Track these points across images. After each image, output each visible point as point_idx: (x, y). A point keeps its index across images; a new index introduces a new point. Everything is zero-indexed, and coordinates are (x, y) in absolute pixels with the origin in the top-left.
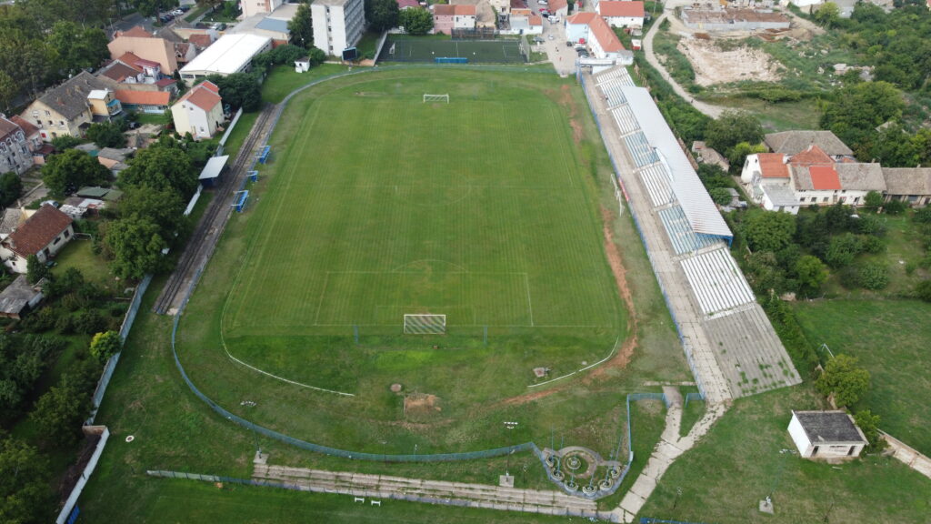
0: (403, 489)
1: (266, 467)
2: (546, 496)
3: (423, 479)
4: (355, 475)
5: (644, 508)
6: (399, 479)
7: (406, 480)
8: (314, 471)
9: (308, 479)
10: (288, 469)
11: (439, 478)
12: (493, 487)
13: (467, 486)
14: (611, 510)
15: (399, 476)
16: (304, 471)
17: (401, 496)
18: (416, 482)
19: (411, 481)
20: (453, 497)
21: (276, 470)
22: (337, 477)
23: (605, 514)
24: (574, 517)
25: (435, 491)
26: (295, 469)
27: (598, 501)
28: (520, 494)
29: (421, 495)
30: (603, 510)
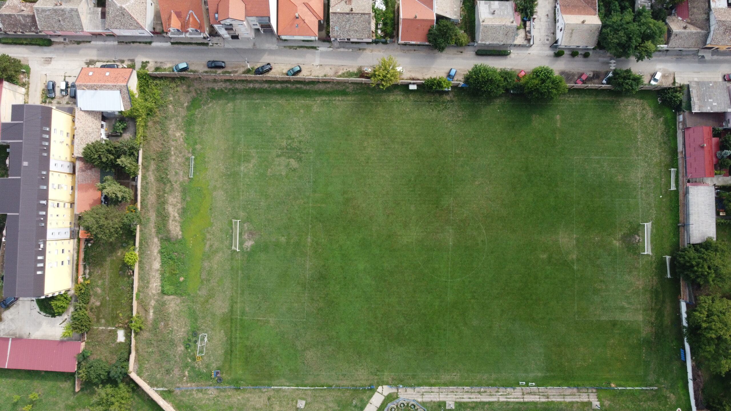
0: (508, 394)
1: (591, 400)
2: (427, 398)
3: (498, 402)
4: (538, 400)
5: (371, 397)
6: (512, 400)
7: (509, 400)
8: (562, 400)
9: (564, 395)
10: (578, 400)
11: (490, 403)
12: (458, 400)
13: (472, 400)
14: (390, 394)
15: (513, 402)
16: (568, 399)
17: (509, 390)
18: (502, 399)
19: (505, 400)
20: (479, 392)
21: (584, 398)
22: (548, 398)
23: (394, 390)
24: (411, 386)
25: (490, 395)
26: (574, 400)
27: (397, 398)
28: (442, 398)
29: (498, 392)
30: (394, 393)
